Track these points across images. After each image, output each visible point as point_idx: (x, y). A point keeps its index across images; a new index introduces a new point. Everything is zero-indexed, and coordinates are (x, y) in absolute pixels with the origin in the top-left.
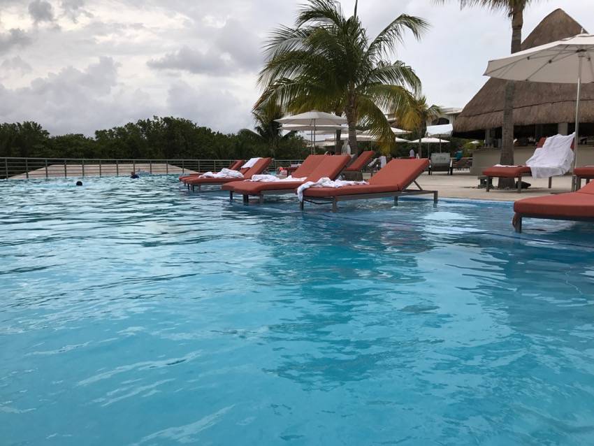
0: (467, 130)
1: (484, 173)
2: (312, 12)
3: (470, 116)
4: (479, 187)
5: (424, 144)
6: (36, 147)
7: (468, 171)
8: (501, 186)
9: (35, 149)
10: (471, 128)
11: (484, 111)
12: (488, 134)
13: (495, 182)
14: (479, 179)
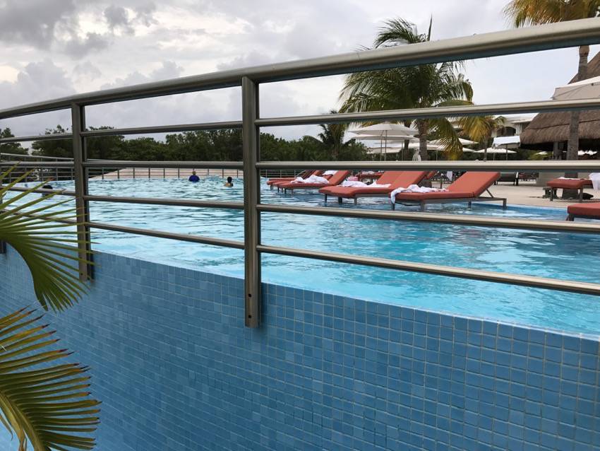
0: (534, 143)
1: (549, 185)
2: (390, 34)
3: (538, 129)
4: (544, 197)
5: (489, 154)
6: (113, 149)
7: (534, 182)
8: (565, 197)
9: (112, 152)
10: (539, 140)
11: (552, 124)
12: (556, 146)
13: (560, 193)
14: (544, 189)
